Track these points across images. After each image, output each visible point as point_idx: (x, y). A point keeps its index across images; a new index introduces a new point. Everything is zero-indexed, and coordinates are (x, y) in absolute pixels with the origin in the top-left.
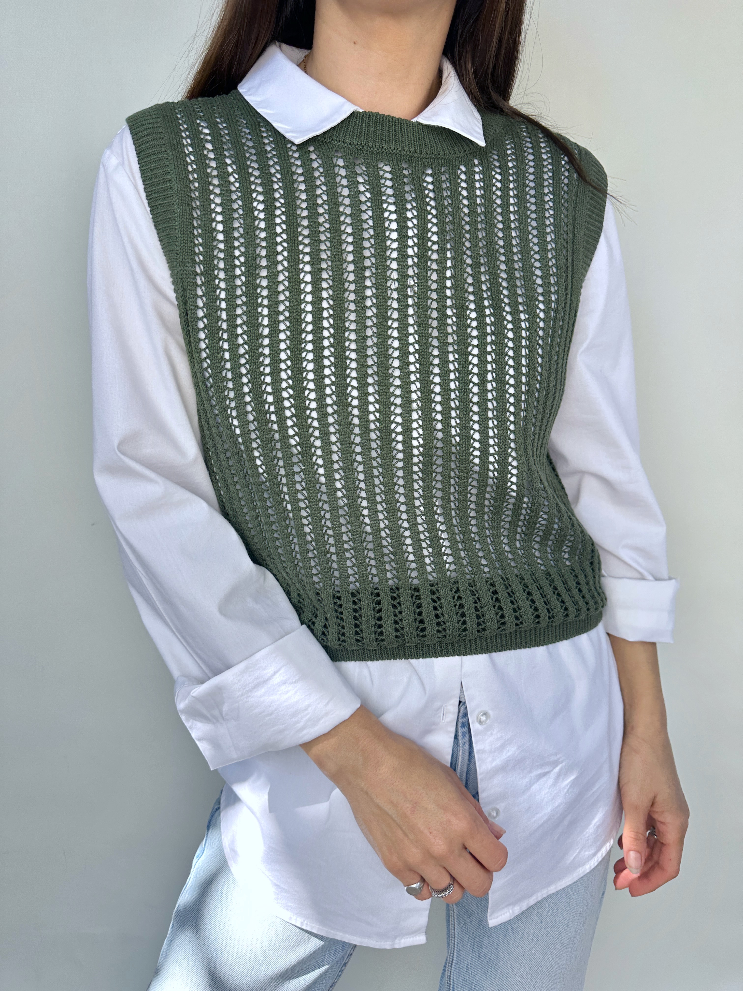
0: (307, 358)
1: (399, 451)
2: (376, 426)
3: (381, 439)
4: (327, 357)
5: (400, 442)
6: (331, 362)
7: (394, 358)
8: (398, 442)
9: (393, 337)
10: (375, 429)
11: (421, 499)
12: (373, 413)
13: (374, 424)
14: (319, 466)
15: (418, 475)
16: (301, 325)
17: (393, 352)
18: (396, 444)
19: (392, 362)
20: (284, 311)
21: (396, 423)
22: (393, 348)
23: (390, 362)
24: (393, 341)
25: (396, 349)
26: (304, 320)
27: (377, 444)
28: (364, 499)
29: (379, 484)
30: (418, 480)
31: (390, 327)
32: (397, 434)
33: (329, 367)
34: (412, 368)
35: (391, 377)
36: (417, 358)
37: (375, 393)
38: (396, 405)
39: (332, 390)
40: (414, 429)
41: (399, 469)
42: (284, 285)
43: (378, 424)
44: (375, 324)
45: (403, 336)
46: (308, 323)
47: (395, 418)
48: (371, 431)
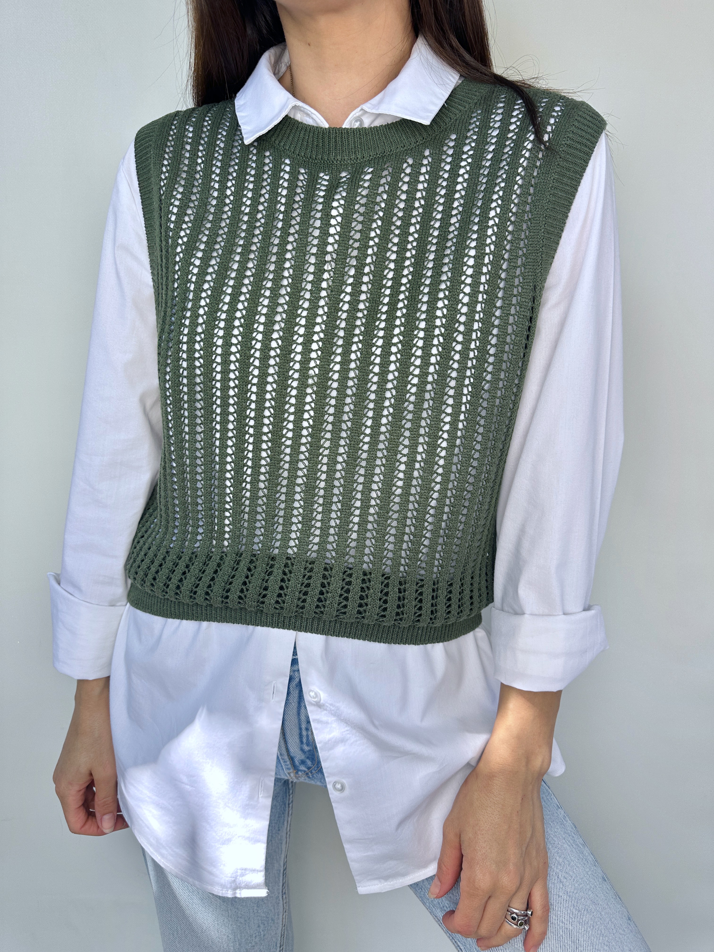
0: (218, 334)
1: (289, 430)
2: (271, 404)
3: (274, 416)
4: (236, 336)
5: (291, 422)
6: (238, 340)
7: (298, 344)
8: (289, 422)
9: (300, 325)
10: (269, 407)
11: (304, 478)
12: (270, 392)
13: (270, 402)
14: (217, 431)
15: (305, 455)
16: (218, 305)
17: (297, 339)
18: (287, 424)
19: (295, 348)
20: (207, 289)
21: (289, 404)
22: (299, 334)
23: (293, 347)
24: (299, 328)
25: (301, 336)
26: (222, 300)
27: (270, 421)
28: (250, 467)
29: (266, 457)
30: (304, 460)
31: (299, 316)
32: (290, 414)
33: (236, 345)
34: (313, 355)
35: (292, 361)
36: (321, 346)
37: (275, 374)
38: (292, 388)
39: (236, 366)
40: (306, 411)
41: (287, 446)
42: (214, 268)
43: (273, 403)
44: (285, 311)
45: (310, 324)
46: (225, 303)
47: (289, 399)
48: (265, 408)
